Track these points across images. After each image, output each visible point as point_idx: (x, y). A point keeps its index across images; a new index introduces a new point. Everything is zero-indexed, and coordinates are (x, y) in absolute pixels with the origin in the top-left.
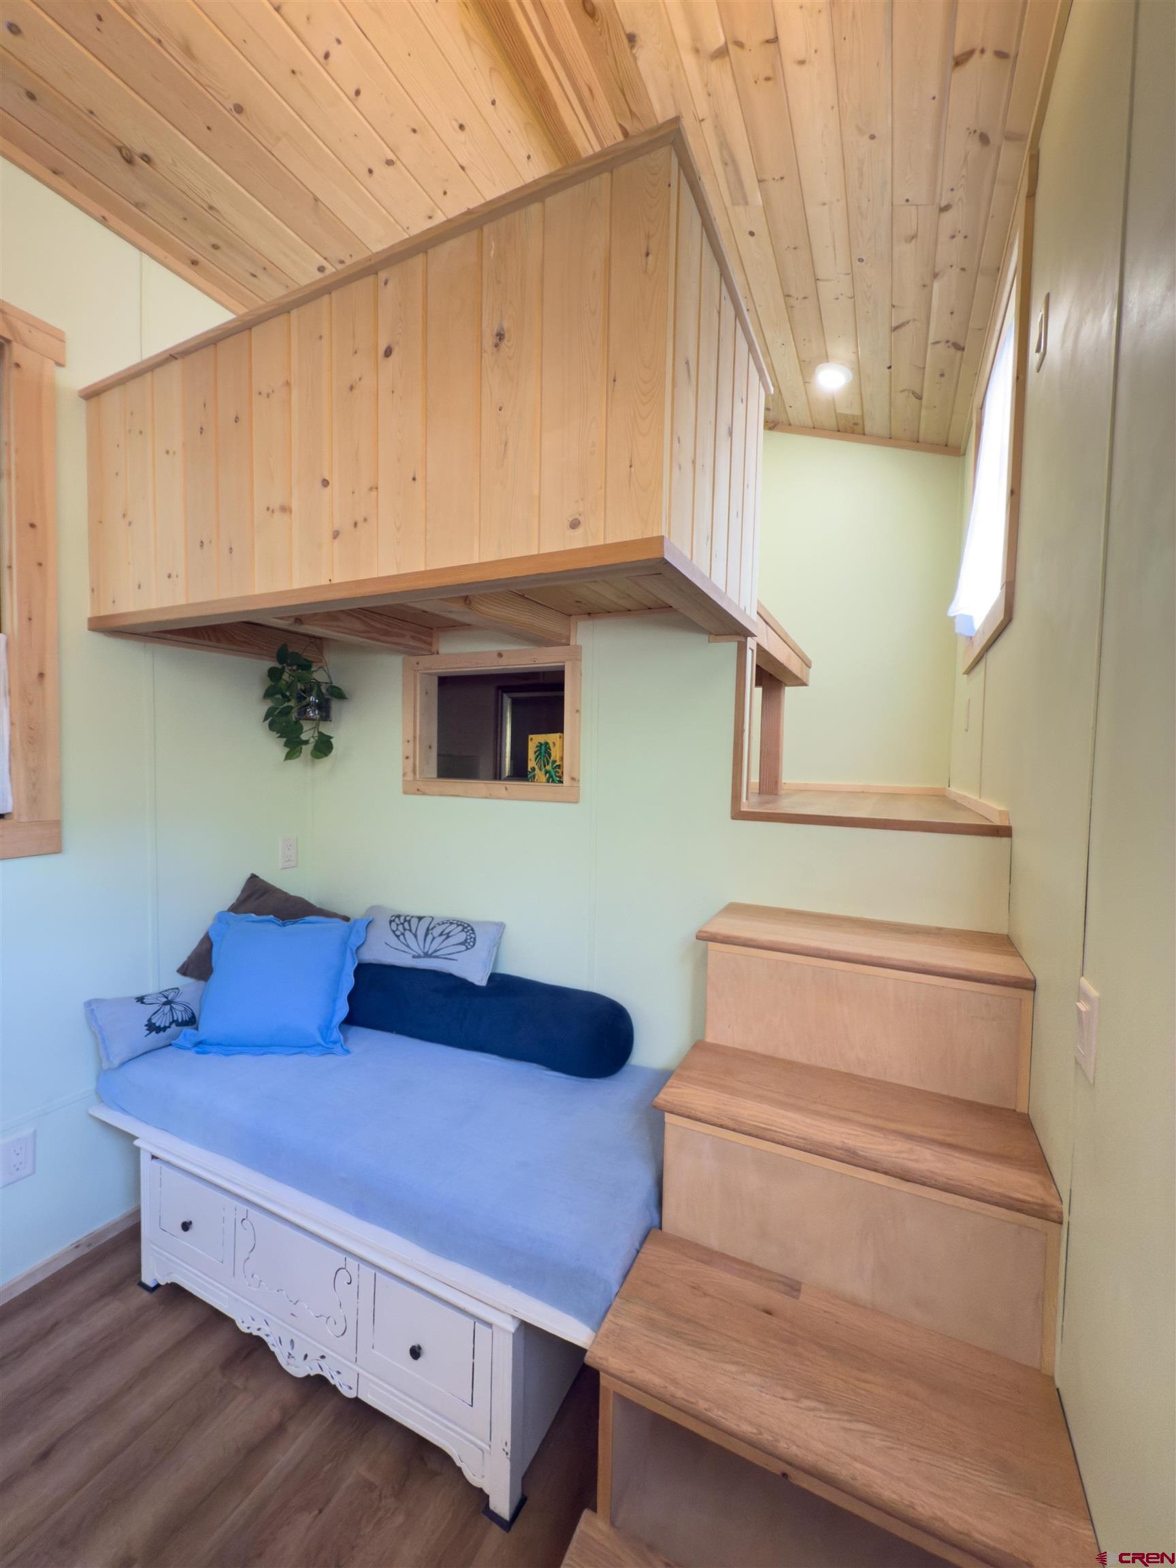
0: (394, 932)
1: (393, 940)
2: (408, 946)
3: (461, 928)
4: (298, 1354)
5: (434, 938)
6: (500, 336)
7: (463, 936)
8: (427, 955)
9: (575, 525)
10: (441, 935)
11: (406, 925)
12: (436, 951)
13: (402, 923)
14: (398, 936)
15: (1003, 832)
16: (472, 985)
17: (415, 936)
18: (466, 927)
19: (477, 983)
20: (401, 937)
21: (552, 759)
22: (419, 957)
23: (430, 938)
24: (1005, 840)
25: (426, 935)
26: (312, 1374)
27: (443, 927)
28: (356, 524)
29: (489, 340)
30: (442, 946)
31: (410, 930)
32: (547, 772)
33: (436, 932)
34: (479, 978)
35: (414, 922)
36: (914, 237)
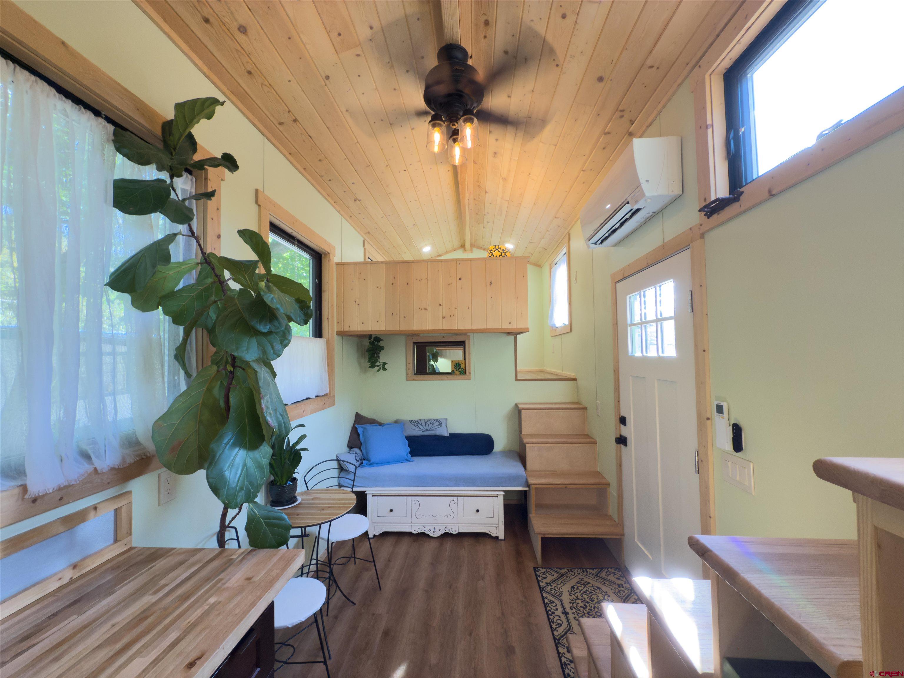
0: (414, 425)
1: (415, 428)
2: (420, 428)
3: (436, 421)
4: (437, 530)
5: (429, 425)
6: (491, 283)
7: (438, 423)
8: (427, 430)
9: (510, 323)
10: (431, 423)
11: (417, 422)
12: (431, 428)
13: (416, 423)
14: (416, 426)
15: (575, 379)
16: (445, 437)
17: (422, 425)
18: (437, 420)
19: (446, 435)
20: (417, 426)
21: (461, 367)
22: (425, 431)
23: (427, 425)
24: (576, 381)
25: (426, 425)
26: (442, 533)
27: (430, 421)
28: (451, 316)
29: (488, 283)
30: (432, 426)
31: (419, 424)
32: (459, 371)
33: (429, 423)
34: (446, 434)
35: (419, 421)
36: (541, 232)
